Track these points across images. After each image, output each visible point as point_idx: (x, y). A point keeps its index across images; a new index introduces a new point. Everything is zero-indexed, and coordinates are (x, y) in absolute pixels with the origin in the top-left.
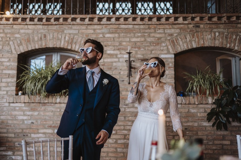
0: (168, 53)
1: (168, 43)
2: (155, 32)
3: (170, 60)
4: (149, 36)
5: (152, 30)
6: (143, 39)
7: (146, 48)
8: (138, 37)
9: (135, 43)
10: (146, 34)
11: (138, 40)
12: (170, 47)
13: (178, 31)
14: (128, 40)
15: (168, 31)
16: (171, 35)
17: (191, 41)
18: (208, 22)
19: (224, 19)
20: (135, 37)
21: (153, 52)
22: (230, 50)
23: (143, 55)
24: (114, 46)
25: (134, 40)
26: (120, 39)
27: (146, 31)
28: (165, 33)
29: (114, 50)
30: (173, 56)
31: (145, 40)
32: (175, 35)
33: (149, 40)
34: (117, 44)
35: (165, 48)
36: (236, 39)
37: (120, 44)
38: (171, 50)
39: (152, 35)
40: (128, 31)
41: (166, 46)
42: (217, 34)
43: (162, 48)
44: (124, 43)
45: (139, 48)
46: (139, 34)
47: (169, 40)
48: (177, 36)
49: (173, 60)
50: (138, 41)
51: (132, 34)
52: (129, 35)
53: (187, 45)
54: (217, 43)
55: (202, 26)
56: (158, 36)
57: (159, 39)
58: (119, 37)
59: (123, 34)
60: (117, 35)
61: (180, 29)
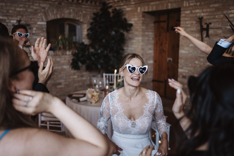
0: (42, 21)
1: (42, 14)
2: (33, 5)
3: (43, 26)
4: (29, 7)
5: (31, 3)
6: (24, 10)
7: (28, 16)
8: (21, 7)
9: (19, 12)
10: (27, 6)
11: (21, 9)
12: (43, 17)
13: (48, 6)
14: (13, 9)
15: (42, 5)
16: (44, 8)
17: (56, 14)
18: (67, 2)
19: (75, 1)
20: (18, 7)
21: (32, 20)
22: (78, 21)
23: (25, 21)
24: (3, 13)
25: (18, 9)
26: (7, 8)
27: (27, 3)
28: (39, 6)
29: (3, 16)
30: (45, 23)
31: (26, 11)
32: (47, 8)
33: (29, 10)
34: (5, 11)
35: (40, 17)
36: (81, 15)
37: (8, 12)
38: (44, 19)
39: (31, 7)
41: (41, 16)
42: (71, 10)
43: (38, 17)
44: (11, 11)
45: (22, 16)
46: (22, 6)
47: (43, 12)
48: (47, 9)
49: (46, 26)
50: (21, 11)
51: (16, 5)
52: (14, 5)
53: (54, 17)
54: (71, 16)
55: (63, 4)
56: (35, 8)
57: (36, 10)
58: (6, 6)
59: (9, 4)
60: (4, 4)
61: (50, 4)
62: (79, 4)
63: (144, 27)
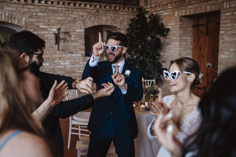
0: (81, 28)
1: (81, 22)
2: (72, 14)
3: (82, 33)
4: (68, 16)
5: (70, 12)
6: (64, 18)
7: (67, 25)
8: (61, 16)
9: (60, 20)
10: (67, 15)
11: (61, 18)
12: (82, 24)
13: (86, 14)
14: (54, 18)
15: (81, 14)
16: (82, 16)
17: (94, 21)
18: (104, 9)
19: (113, 8)
20: (59, 16)
21: (71, 27)
22: (115, 27)
23: (65, 29)
24: (45, 22)
25: (58, 18)
26: (49, 18)
27: (67, 12)
28: (78, 15)
29: (45, 25)
30: (84, 31)
31: (66, 19)
32: (85, 16)
33: (69, 19)
34: (47, 21)
35: (79, 25)
36: (118, 21)
37: (49, 21)
38: (82, 27)
39: (70, 15)
40: (54, 11)
41: (80, 24)
42: (109, 17)
43: (77, 25)
44: (52, 21)
45: (62, 24)
46: (62, 15)
47: (81, 20)
48: (86, 17)
49: (84, 33)
50: (61, 20)
51: (57, 14)
52: (55, 15)
53: (92, 24)
54: (109, 23)
55: (100, 11)
56: (74, 16)
57: (75, 18)
58: (48, 16)
59: (50, 14)
60: (46, 14)
61: (88, 12)
62: (116, 10)
63: (182, 32)
